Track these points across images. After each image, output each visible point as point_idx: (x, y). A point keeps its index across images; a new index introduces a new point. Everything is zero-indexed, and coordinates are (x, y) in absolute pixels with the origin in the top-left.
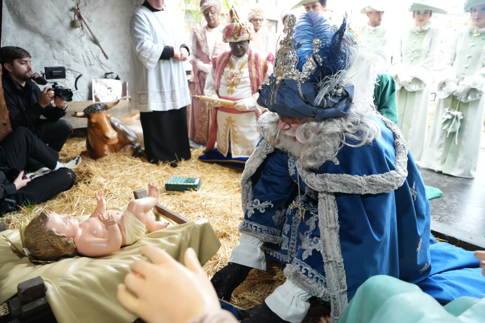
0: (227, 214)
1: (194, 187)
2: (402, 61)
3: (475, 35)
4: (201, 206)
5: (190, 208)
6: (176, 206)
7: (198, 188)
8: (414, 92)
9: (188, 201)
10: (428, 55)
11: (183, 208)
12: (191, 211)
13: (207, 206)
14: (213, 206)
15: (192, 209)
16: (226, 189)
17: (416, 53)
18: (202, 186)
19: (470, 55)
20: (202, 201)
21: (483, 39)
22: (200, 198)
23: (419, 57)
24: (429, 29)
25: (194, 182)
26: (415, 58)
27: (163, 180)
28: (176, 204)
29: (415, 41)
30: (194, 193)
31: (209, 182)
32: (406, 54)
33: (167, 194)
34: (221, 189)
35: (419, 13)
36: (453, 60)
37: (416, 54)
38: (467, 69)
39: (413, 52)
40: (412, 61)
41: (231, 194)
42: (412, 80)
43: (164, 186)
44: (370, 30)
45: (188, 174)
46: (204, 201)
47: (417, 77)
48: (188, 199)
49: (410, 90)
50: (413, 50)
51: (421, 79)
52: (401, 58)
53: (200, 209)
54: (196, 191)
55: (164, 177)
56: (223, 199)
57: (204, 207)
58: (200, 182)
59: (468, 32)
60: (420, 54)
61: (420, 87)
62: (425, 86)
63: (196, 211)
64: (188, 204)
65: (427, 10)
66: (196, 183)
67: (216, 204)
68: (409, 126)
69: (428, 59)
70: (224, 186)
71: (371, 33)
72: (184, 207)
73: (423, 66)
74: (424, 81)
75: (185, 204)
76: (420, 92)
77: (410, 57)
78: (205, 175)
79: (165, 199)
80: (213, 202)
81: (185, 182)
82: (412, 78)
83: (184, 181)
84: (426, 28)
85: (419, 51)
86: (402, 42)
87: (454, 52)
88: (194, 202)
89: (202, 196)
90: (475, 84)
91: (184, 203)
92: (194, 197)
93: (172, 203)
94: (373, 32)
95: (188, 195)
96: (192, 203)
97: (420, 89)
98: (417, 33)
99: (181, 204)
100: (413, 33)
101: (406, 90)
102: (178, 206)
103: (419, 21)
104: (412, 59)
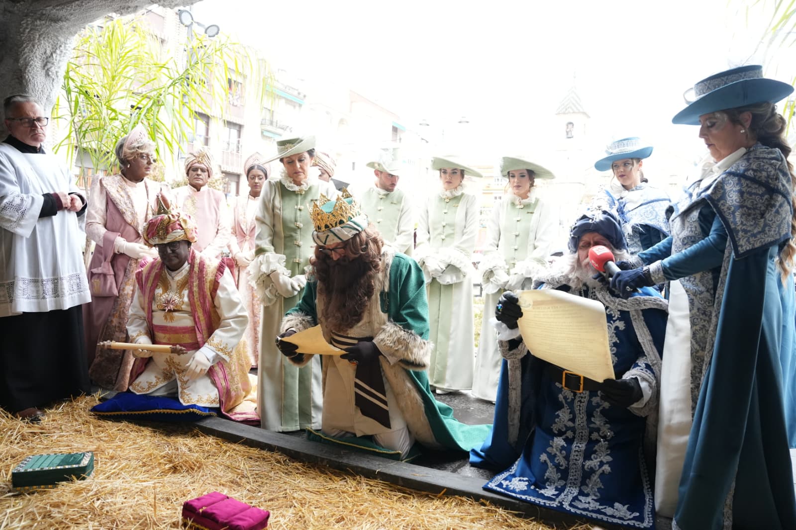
0: (146, 520)
1: (80, 473)
2: (429, 239)
3: (518, 207)
4: (92, 509)
5: (66, 519)
6: (33, 519)
7: (87, 473)
8: (450, 286)
9: (64, 504)
10: (465, 231)
11: (49, 520)
12: (70, 524)
13: (106, 509)
14: (118, 506)
15: (72, 519)
16: (144, 469)
17: (447, 228)
18: (98, 467)
19: (517, 233)
20: (95, 499)
21: (528, 213)
22: (91, 493)
23: (453, 234)
24: (462, 195)
25: (79, 463)
26: (448, 236)
27: (8, 466)
28: (34, 514)
29: (446, 211)
30: (78, 484)
31: (112, 458)
32: (435, 229)
33: (13, 496)
34: (135, 469)
35: (445, 172)
36: (498, 239)
37: (448, 230)
38: (517, 252)
39: (444, 226)
40: (443, 240)
41: (155, 477)
42: (446, 268)
43: (9, 477)
44: (379, 194)
45: (68, 446)
46: (98, 499)
47: (452, 263)
48: (65, 499)
49: (445, 283)
50: (444, 224)
51: (458, 266)
52: (428, 236)
53: (89, 516)
54: (84, 479)
55: (13, 457)
56: (138, 490)
57: (98, 511)
58: (92, 460)
59: (510, 202)
60: (453, 230)
61: (458, 277)
62: (464, 276)
63: (81, 521)
64: (64, 509)
65: (455, 169)
66: (85, 462)
67: (125, 500)
68: (448, 338)
69: (465, 237)
70: (141, 463)
71: (381, 199)
72: (53, 518)
73: (458, 247)
74: (463, 269)
75: (55, 513)
76: (459, 285)
77: (440, 234)
78: (104, 445)
79: (8, 507)
80: (119, 499)
81: (58, 465)
82: (447, 265)
83: (57, 461)
84: (458, 193)
85: (452, 225)
86: (427, 212)
87: (497, 228)
88: (77, 503)
89: (95, 490)
90: (530, 273)
91: (52, 509)
92: (78, 492)
93: (24, 514)
94: (384, 197)
95: (64, 491)
96: (72, 506)
97: (458, 281)
98: (448, 200)
99: (47, 512)
100: (441, 199)
101: (439, 283)
102: (39, 519)
103: (446, 184)
104: (443, 237)
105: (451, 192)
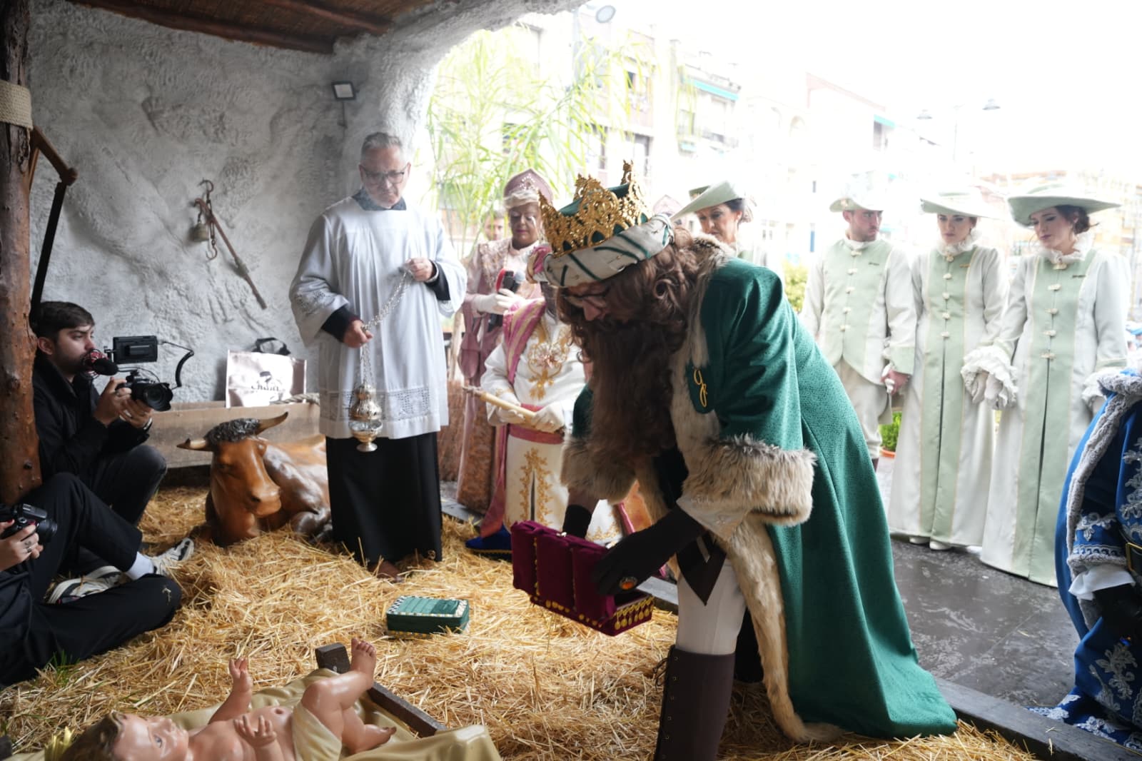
0: (529, 693)
1: (455, 624)
3: (1058, 267)
4: (470, 672)
5: (443, 678)
6: (410, 671)
7: (462, 626)
9: (440, 661)
11: (425, 675)
12: (447, 685)
13: (485, 674)
14: (498, 672)
15: (448, 680)
16: (527, 627)
17: (952, 302)
18: (475, 618)
19: (1055, 311)
20: (472, 660)
21: (1075, 277)
22: (467, 652)
25: (453, 612)
26: (953, 315)
27: (381, 603)
28: (411, 666)
29: (949, 276)
30: (453, 638)
31: (489, 608)
32: (933, 304)
33: (389, 639)
34: (517, 626)
35: (943, 219)
37: (955, 306)
38: (1054, 340)
39: (947, 300)
40: (947, 320)
41: (540, 639)
43: (384, 617)
44: (852, 249)
45: (440, 587)
46: (476, 661)
48: (441, 655)
50: (946, 296)
53: (467, 680)
54: (459, 632)
55: (385, 592)
56: (520, 655)
57: (475, 676)
58: (467, 610)
59: (1042, 261)
63: (458, 683)
64: (440, 666)
66: (459, 612)
67: (505, 666)
70: (522, 620)
71: (854, 256)
72: (430, 674)
75: (431, 666)
77: (941, 311)
78: (481, 591)
79: (386, 652)
80: (499, 664)
81: (432, 612)
83: (430, 607)
85: (959, 299)
88: (453, 661)
89: (472, 649)
91: (428, 665)
92: (453, 649)
93: (401, 664)
94: (860, 254)
95: (438, 644)
96: (449, 665)
98: (951, 260)
99: (423, 666)
100: (943, 258)
102: (416, 673)
103: (945, 237)
104: (947, 315)
105: (956, 247)
